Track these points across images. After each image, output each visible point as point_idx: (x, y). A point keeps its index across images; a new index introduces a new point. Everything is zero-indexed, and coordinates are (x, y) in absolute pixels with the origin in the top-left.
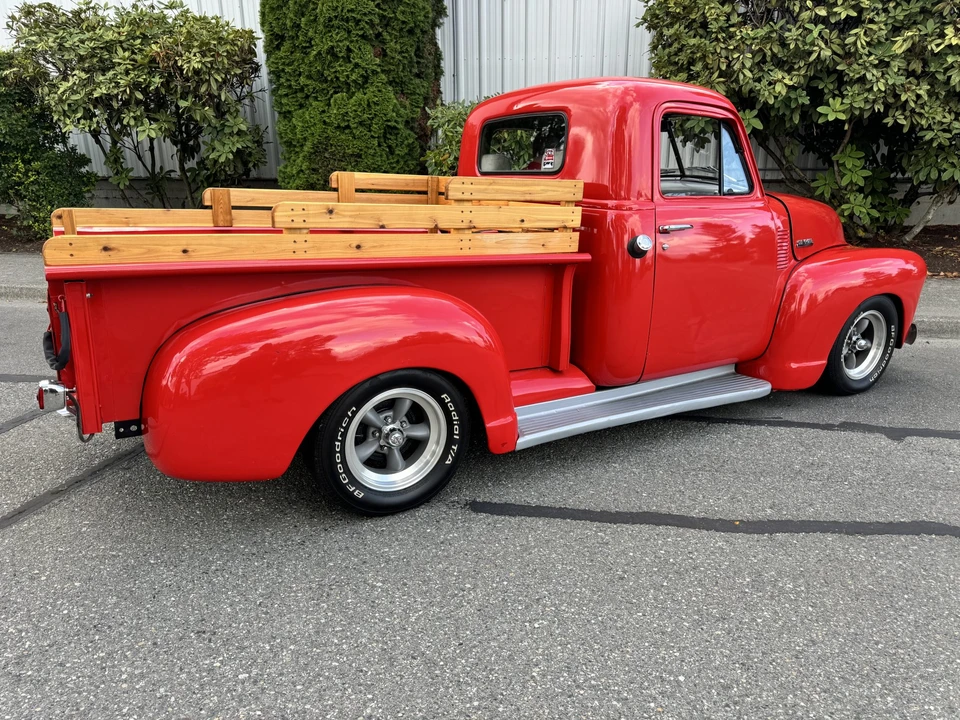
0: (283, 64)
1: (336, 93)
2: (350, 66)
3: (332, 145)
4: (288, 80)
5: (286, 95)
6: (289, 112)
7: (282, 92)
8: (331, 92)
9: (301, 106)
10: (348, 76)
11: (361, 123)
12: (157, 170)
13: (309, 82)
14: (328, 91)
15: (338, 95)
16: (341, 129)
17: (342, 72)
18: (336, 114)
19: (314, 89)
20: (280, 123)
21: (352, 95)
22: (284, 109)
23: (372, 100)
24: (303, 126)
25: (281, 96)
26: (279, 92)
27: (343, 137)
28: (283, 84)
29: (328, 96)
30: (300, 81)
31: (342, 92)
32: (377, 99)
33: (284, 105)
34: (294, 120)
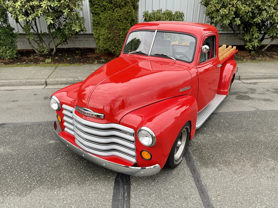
1: (115, 8)
3: (115, 25)
4: (98, 2)
5: (97, 8)
6: (98, 13)
7: (96, 6)
8: (114, 8)
9: (102, 11)
10: (120, 3)
11: (125, 18)
12: (39, 32)
13: (107, 4)
14: (113, 8)
15: (116, 9)
16: (119, 20)
17: (118, 2)
18: (117, 15)
19: (109, 7)
20: (94, 16)
21: (121, 9)
22: (96, 12)
23: (129, 11)
24: (104, 18)
25: (95, 8)
26: (95, 6)
27: (119, 23)
28: (96, 4)
29: (112, 9)
30: (103, 3)
31: (117, 8)
32: (130, 11)
33: (96, 11)
34: (100, 16)
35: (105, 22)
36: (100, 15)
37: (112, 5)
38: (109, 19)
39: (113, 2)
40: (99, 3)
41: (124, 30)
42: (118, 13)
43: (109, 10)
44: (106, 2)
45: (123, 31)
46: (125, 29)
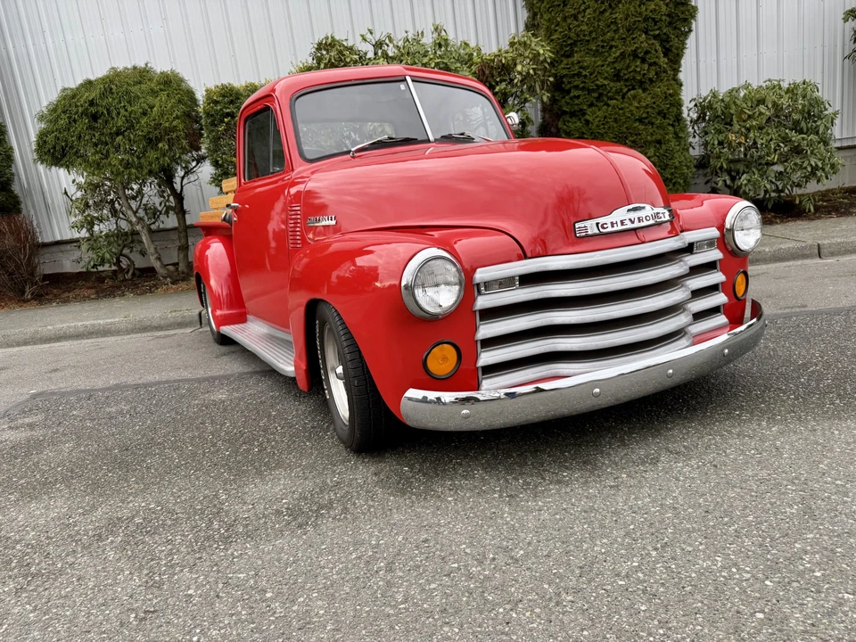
0: (581, 67)
1: (629, 90)
2: (646, 66)
5: (578, 97)
6: (581, 110)
7: (574, 93)
8: (625, 90)
9: (591, 105)
10: (644, 74)
11: (660, 113)
13: (606, 82)
14: (621, 89)
15: (632, 92)
16: (640, 120)
17: (640, 72)
18: (637, 108)
19: (611, 89)
20: (569, 121)
21: (645, 90)
22: (576, 108)
23: (668, 92)
24: (600, 121)
25: (571, 99)
26: (572, 94)
27: (642, 127)
28: (576, 87)
29: (621, 94)
30: (598, 82)
31: (634, 89)
32: (671, 91)
33: (577, 104)
34: (587, 117)
35: (602, 131)
36: (584, 114)
37: (618, 84)
38: (616, 121)
39: (625, 74)
40: (585, 82)
41: (658, 146)
42: (640, 101)
43: (612, 99)
44: (605, 78)
45: (655, 147)
46: (659, 142)
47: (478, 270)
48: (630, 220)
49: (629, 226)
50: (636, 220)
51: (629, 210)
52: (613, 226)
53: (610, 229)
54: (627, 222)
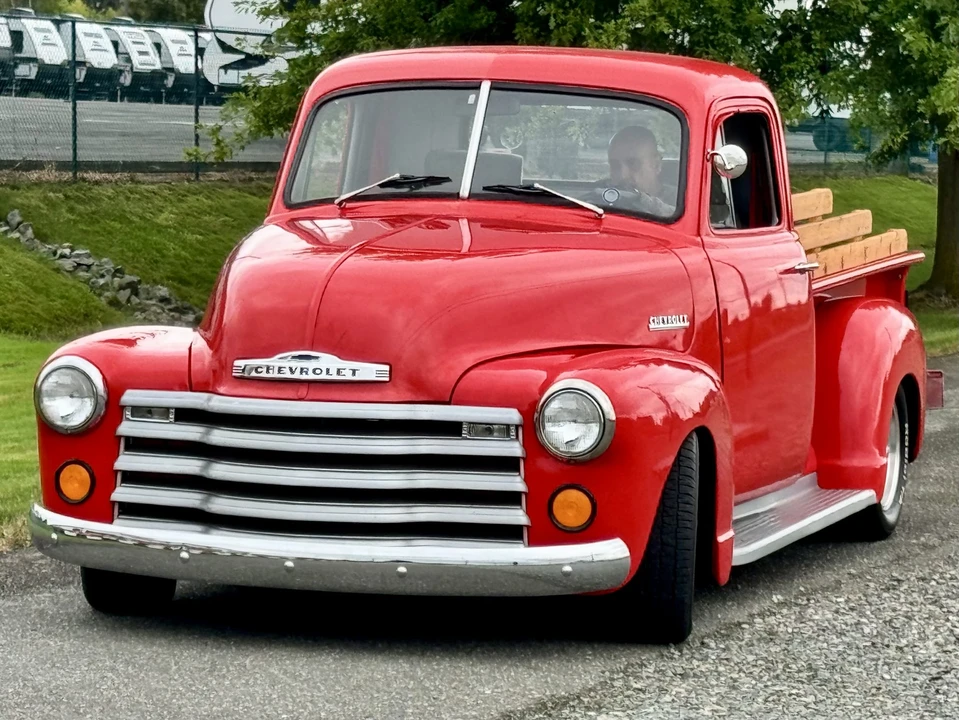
47: (128, 392)
48: (291, 369)
49: (287, 375)
50: (298, 370)
51: (294, 357)
52: (268, 372)
53: (264, 375)
54: (287, 371)
